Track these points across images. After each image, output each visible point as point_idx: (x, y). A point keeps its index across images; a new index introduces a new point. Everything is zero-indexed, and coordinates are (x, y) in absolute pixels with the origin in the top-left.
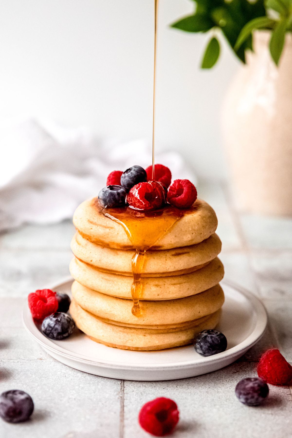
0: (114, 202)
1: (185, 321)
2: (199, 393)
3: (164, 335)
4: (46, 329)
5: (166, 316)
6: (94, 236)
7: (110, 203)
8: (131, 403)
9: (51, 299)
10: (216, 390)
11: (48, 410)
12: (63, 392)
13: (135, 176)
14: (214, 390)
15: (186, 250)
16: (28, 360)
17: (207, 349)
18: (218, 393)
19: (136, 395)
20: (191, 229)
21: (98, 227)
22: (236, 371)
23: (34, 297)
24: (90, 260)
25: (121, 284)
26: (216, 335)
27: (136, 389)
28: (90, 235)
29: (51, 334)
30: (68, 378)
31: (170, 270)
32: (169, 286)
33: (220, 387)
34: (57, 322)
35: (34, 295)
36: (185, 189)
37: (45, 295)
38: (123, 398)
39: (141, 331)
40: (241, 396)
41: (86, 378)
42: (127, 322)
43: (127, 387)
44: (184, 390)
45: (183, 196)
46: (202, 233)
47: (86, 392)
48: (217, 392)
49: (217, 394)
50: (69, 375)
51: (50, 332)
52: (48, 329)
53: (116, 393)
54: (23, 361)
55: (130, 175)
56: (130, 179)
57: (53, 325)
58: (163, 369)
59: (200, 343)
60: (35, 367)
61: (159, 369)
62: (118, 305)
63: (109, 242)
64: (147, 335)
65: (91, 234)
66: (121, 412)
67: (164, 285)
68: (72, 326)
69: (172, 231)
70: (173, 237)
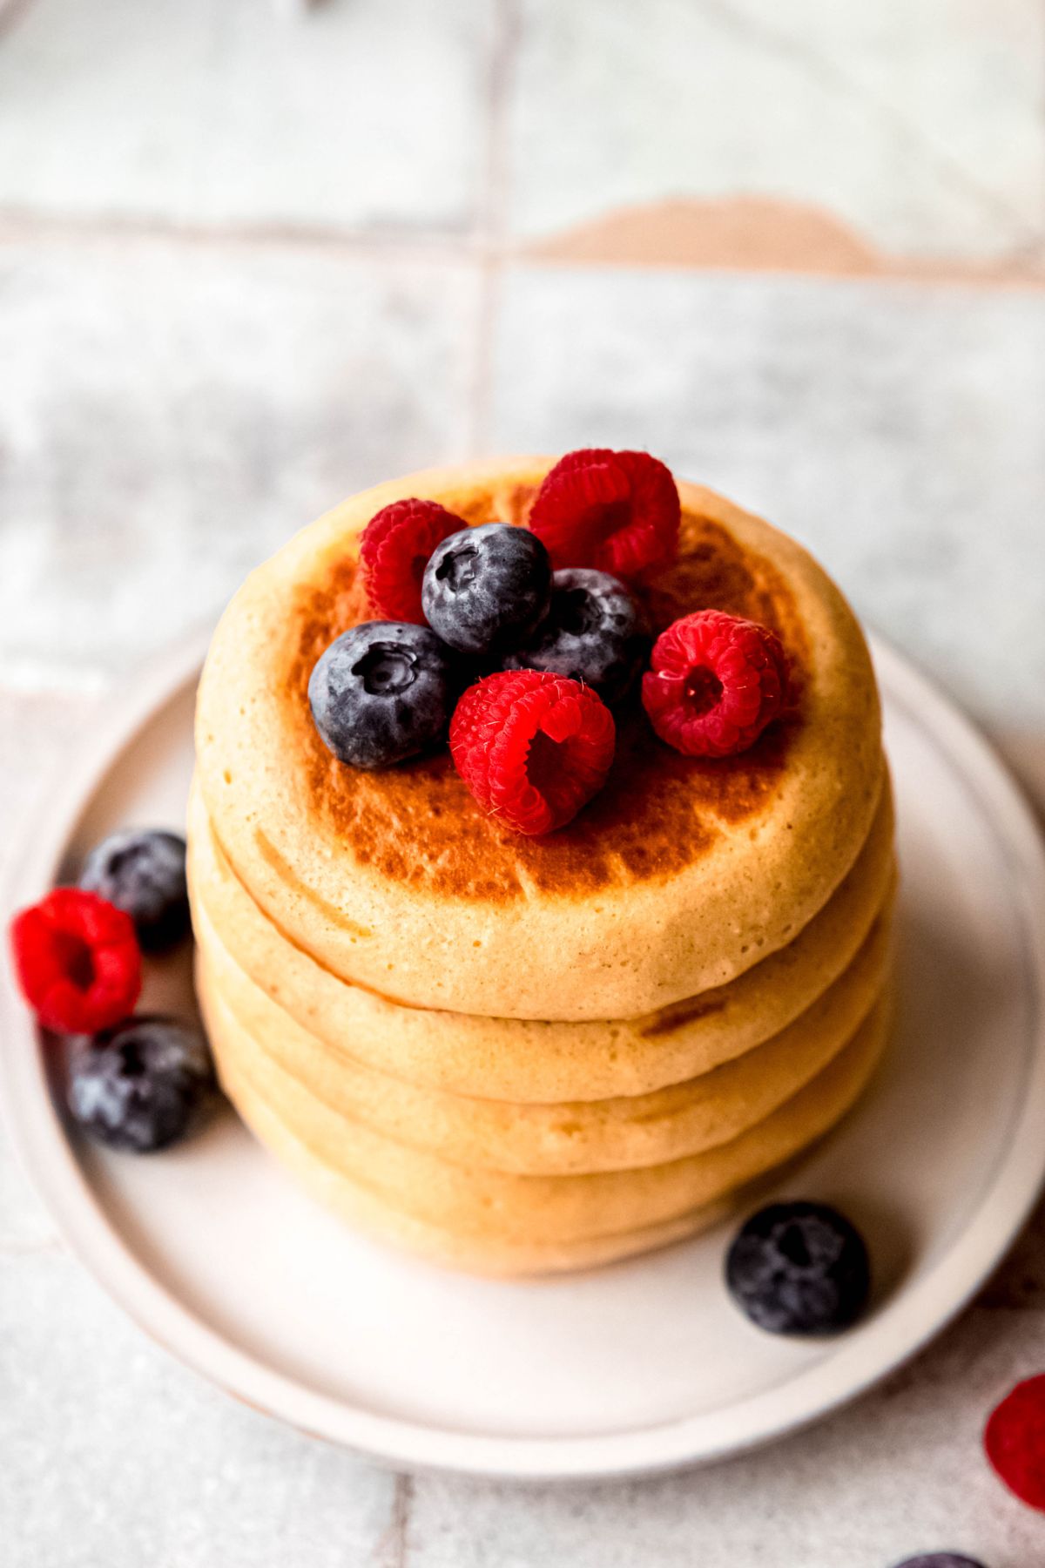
7: (361, 755)
13: (489, 621)
15: (707, 997)
20: (737, 931)
24: (269, 984)
32: (623, 1131)
67: (603, 1122)
69: (644, 965)
70: (650, 987)
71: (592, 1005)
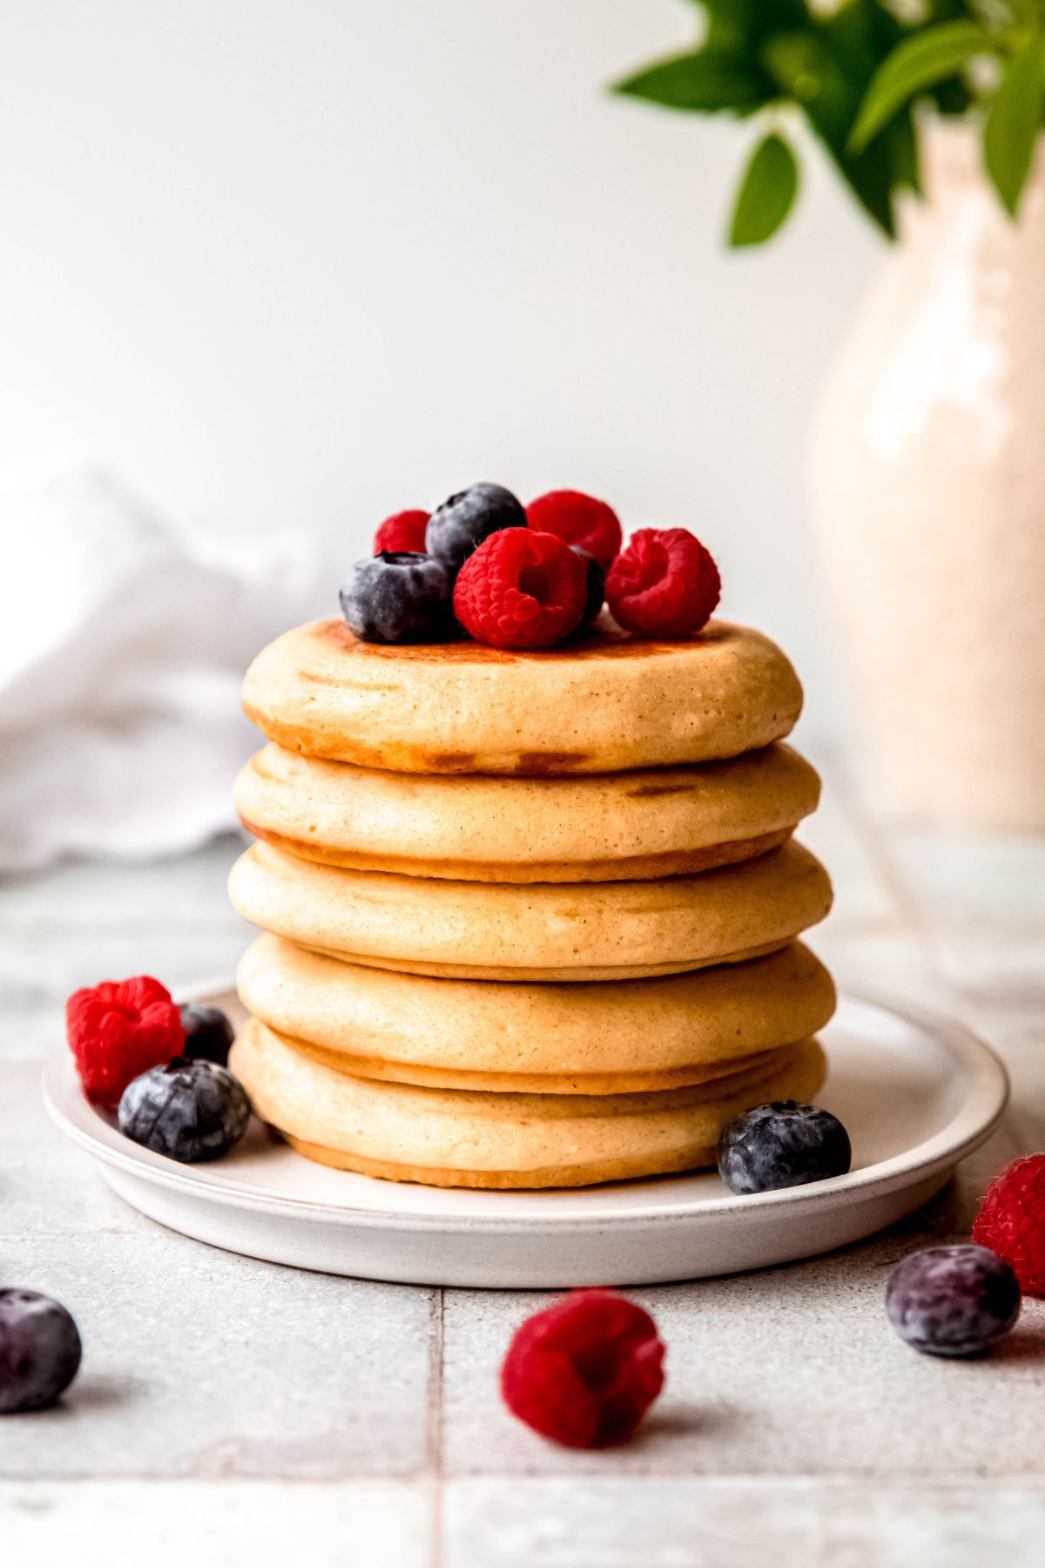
0: (399, 605)
1: (684, 1061)
2: (743, 1322)
3: (599, 1122)
4: (136, 1119)
5: (606, 1038)
6: (323, 728)
7: (384, 608)
8: (472, 1353)
9: (156, 1009)
10: (810, 1313)
11: (139, 1375)
12: (202, 1325)
13: (481, 515)
14: (804, 1315)
15: (680, 780)
16: (63, 1234)
17: (773, 1167)
18: (817, 1323)
19: (490, 1331)
20: (699, 695)
21: (340, 690)
22: (887, 1260)
23: (90, 1002)
24: (308, 826)
25: (431, 912)
26: (806, 1116)
27: (489, 1315)
28: (306, 725)
29: (155, 1136)
30: (220, 1284)
31: (622, 851)
32: (619, 918)
33: (824, 1306)
34: (181, 1089)
35: (91, 995)
36: (675, 560)
37: (134, 1000)
38: (439, 1339)
39: (511, 1109)
40: (909, 1315)
41: (293, 1283)
42: (453, 1065)
43: (455, 1307)
44: (685, 1315)
45: (665, 584)
46: (745, 715)
47: (292, 1323)
48: (815, 1320)
49: (815, 1326)
50: (225, 1277)
51: (150, 1126)
52: (142, 1116)
53: (410, 1326)
54: (44, 1237)
55: (463, 511)
56: (460, 528)
57: (161, 1101)
58: (598, 1227)
59: (742, 1144)
60: (91, 1254)
61: (582, 1228)
62: (416, 1001)
63: (382, 743)
64: (532, 1121)
65: (310, 721)
66: (431, 1381)
67: (600, 912)
68: (237, 1107)
69: (626, 698)
70: (632, 718)
71: (585, 727)
